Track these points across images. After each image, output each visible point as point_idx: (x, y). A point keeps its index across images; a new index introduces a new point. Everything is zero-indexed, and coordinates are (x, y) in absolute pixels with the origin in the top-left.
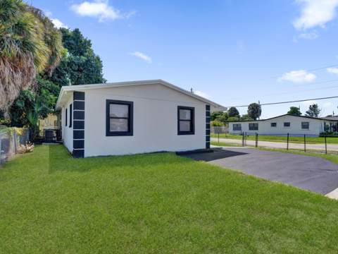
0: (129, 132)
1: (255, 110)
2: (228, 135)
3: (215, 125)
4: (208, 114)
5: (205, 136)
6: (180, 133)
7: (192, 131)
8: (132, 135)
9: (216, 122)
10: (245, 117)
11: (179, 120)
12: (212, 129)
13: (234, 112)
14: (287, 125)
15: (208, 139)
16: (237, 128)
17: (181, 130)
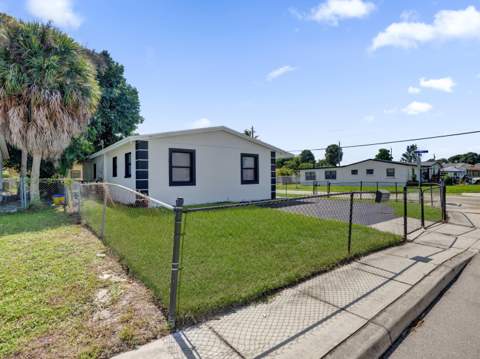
0: (192, 182)
1: (334, 153)
2: (299, 186)
3: (282, 174)
4: (273, 161)
5: (270, 185)
6: (244, 182)
7: (256, 180)
8: (195, 184)
9: (284, 169)
10: (322, 162)
11: (242, 168)
12: (279, 178)
13: (307, 156)
14: (370, 172)
15: (273, 188)
16: (311, 177)
17: (245, 179)
